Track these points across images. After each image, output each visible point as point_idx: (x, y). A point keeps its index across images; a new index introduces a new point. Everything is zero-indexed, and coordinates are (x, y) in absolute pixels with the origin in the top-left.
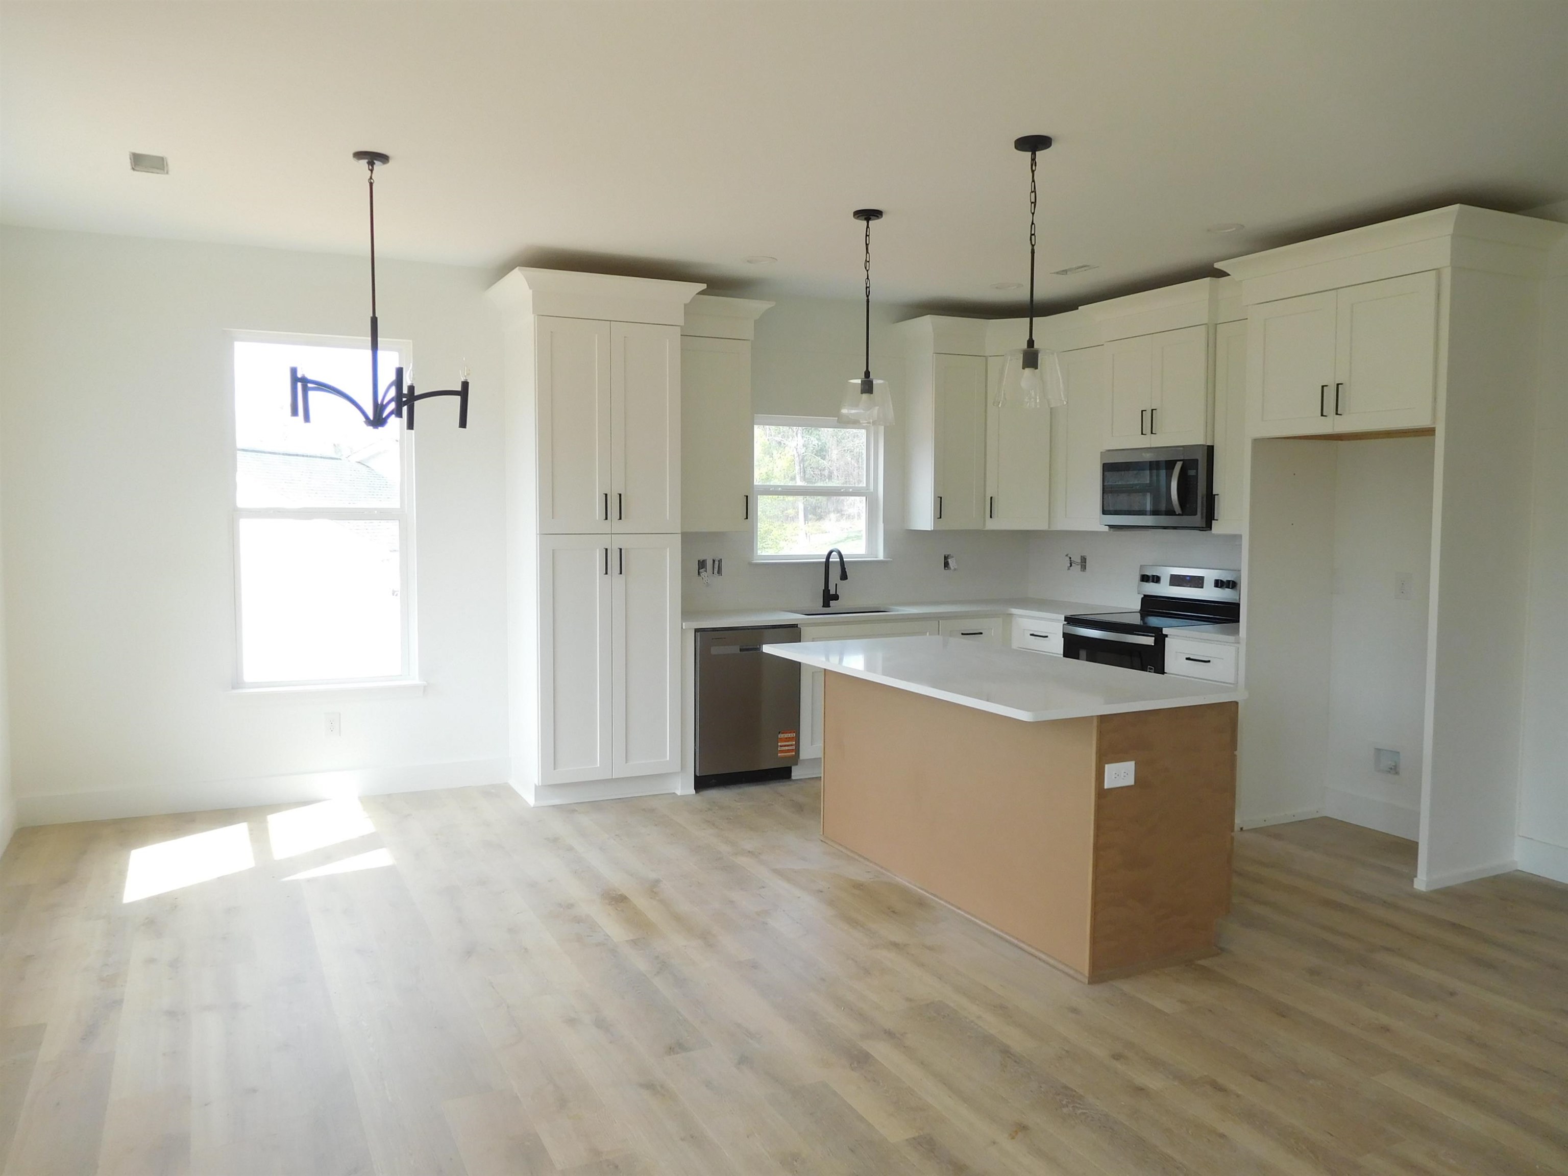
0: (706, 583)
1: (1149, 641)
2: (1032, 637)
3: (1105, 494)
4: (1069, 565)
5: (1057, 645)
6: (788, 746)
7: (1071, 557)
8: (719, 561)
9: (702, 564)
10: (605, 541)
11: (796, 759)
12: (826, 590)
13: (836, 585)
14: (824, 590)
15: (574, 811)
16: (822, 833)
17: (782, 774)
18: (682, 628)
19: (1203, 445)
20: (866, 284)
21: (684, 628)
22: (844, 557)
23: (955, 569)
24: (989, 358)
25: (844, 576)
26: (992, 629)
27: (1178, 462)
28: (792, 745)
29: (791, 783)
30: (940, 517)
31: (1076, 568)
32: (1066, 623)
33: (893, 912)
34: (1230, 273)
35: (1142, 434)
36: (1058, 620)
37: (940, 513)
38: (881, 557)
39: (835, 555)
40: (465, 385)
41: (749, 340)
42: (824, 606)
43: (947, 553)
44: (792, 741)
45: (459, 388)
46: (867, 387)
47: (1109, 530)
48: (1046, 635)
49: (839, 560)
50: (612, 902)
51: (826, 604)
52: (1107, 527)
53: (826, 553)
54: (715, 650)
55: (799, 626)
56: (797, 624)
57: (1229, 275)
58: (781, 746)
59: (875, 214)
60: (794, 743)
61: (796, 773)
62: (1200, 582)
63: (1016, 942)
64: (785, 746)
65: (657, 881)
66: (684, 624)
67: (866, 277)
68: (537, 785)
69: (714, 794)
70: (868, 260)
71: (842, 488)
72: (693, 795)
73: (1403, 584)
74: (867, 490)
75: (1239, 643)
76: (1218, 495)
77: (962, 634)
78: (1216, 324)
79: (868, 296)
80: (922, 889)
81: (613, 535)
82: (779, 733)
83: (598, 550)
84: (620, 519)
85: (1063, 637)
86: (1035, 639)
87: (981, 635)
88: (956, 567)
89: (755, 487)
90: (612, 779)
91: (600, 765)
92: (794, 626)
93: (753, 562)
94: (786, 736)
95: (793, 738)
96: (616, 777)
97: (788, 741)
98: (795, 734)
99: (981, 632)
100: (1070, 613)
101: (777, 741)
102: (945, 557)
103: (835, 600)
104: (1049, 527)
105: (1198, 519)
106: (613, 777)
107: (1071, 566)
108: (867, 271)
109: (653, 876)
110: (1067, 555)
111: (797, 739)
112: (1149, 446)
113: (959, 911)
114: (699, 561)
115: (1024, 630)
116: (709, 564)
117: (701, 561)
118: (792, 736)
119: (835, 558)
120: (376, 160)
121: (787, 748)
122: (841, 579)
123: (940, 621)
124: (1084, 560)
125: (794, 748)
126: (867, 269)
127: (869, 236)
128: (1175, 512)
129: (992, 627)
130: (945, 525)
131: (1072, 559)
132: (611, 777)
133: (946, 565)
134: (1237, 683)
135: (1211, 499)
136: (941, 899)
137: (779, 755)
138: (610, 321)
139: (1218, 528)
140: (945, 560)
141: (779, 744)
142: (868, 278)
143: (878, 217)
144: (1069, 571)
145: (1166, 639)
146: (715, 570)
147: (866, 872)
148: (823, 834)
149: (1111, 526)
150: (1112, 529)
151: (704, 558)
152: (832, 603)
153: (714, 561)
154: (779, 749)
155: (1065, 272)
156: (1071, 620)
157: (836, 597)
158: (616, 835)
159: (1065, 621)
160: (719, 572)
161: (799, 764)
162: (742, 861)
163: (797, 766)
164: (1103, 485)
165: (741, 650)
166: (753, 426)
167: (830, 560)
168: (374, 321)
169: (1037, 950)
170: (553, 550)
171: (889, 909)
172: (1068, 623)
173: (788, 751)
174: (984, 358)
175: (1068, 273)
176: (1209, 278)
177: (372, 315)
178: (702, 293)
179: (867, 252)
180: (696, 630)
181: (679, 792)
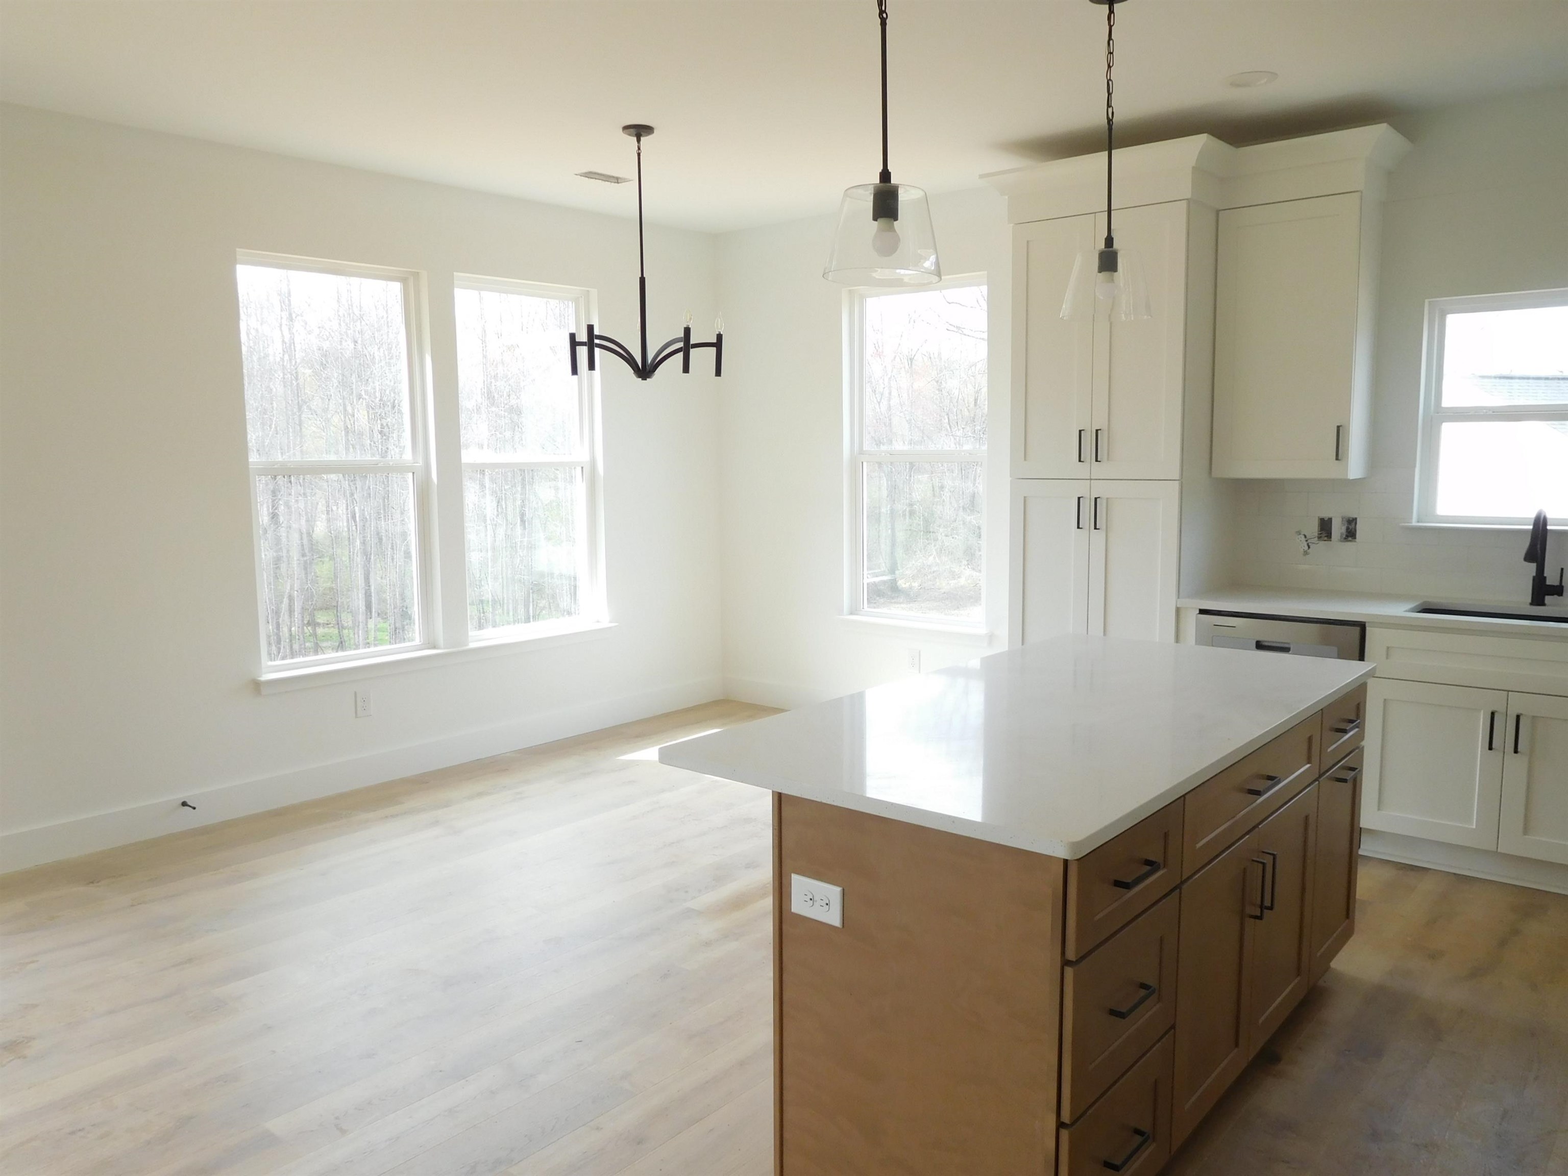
8: (1350, 521)
9: (1326, 525)
10: (1081, 489)
12: (1538, 578)
14: (1534, 578)
18: (1177, 605)
21: (1181, 606)
41: (1356, 191)
42: (1532, 603)
51: (1538, 598)
55: (1366, 625)
66: (1182, 600)
81: (1091, 481)
83: (1074, 498)
92: (1357, 625)
93: (1410, 524)
103: (1557, 596)
114: (1321, 519)
116: (1336, 525)
117: (1326, 519)
120: (643, 132)
138: (1096, 213)
146: (1343, 533)
151: (1329, 515)
152: (1548, 599)
153: (1343, 520)
157: (1558, 591)
160: (1353, 537)
168: (642, 281)
170: (1025, 497)
177: (640, 276)
180: (1200, 611)
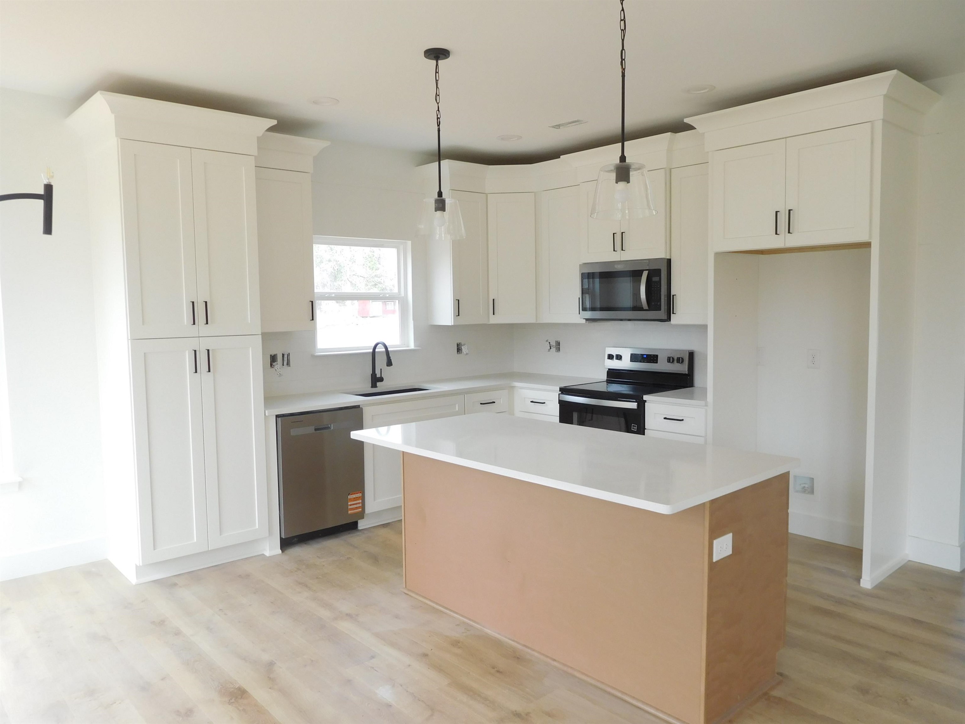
0: (279, 374)
1: (633, 405)
2: (532, 403)
3: (584, 295)
4: (549, 348)
5: (555, 409)
6: (356, 504)
7: (550, 342)
8: (287, 355)
9: (273, 359)
10: (194, 344)
11: (362, 515)
12: (374, 375)
13: (381, 369)
14: (372, 374)
15: (175, 585)
16: (404, 587)
17: (352, 526)
18: (265, 415)
19: (664, 258)
20: (437, 116)
21: (267, 415)
22: (388, 347)
23: (467, 354)
24: (488, 195)
25: (389, 363)
26: (501, 398)
27: (644, 271)
28: (359, 503)
29: (358, 533)
30: (459, 315)
31: (553, 349)
32: (560, 392)
33: (498, 671)
34: (696, 127)
35: (614, 251)
36: (554, 391)
37: (458, 313)
38: (412, 346)
39: (381, 346)
40: (49, 188)
41: (309, 173)
42: (372, 387)
43: (459, 342)
44: (358, 500)
45: (41, 191)
46: (440, 205)
47: (586, 322)
48: (544, 402)
49: (384, 350)
50: (231, 699)
51: (374, 384)
52: (585, 320)
53: (373, 345)
54: (294, 432)
55: (361, 406)
56: (359, 405)
57: (695, 129)
58: (351, 505)
59: (444, 53)
60: (361, 501)
61: (362, 524)
62: (655, 359)
63: (619, 695)
64: (354, 504)
65: (271, 664)
66: (267, 412)
67: (437, 109)
68: (138, 565)
69: (298, 551)
70: (438, 94)
71: (381, 294)
72: (280, 554)
73: (814, 357)
74: (399, 295)
75: (707, 406)
76: (675, 295)
77: (481, 404)
78: (671, 169)
79: (439, 125)
80: (513, 641)
81: (200, 338)
82: (349, 494)
83: (187, 351)
84: (207, 323)
85: (559, 403)
86: (535, 404)
87: (494, 404)
88: (467, 352)
89: (315, 293)
90: (208, 551)
91: (196, 540)
92: (357, 407)
93: (315, 354)
94: (354, 496)
95: (360, 497)
96: (212, 549)
97: (356, 500)
98: (361, 494)
99: (494, 401)
100: (563, 385)
101: (347, 501)
102: (457, 345)
103: (381, 382)
104: (536, 321)
105: (662, 314)
106: (209, 550)
107: (551, 348)
108: (438, 104)
109: (266, 657)
110: (547, 341)
111: (363, 498)
112: (620, 260)
113: (555, 664)
114: (271, 355)
115: (525, 398)
116: (279, 358)
117: (273, 355)
118: (359, 496)
119: (380, 349)
121: (355, 506)
122: (387, 366)
123: (465, 395)
124: (558, 344)
125: (361, 505)
126: (438, 101)
127: (438, 73)
128: (643, 308)
129: (501, 397)
130: (463, 321)
131: (551, 344)
132: (207, 550)
133: (459, 350)
134: (706, 436)
135: (670, 298)
136: (534, 650)
137: (349, 512)
138: (191, 148)
139: (675, 319)
140: (457, 346)
141: (349, 503)
142: (438, 110)
143: (446, 56)
144: (549, 352)
145: (646, 403)
146: (284, 362)
147: (456, 625)
148: (406, 587)
149: (587, 320)
150: (587, 321)
151: (275, 353)
152: (378, 384)
153: (283, 355)
154: (349, 508)
155: (558, 126)
156: (564, 391)
157: (381, 379)
158: (220, 610)
159: (560, 391)
160: (288, 364)
161: (365, 518)
162: (345, 626)
163: (363, 519)
164: (582, 289)
165: (316, 430)
166: (313, 245)
167: (377, 350)
169: (644, 703)
170: (145, 353)
171: (493, 668)
172: (561, 393)
173: (357, 508)
174: (485, 195)
175: (561, 127)
176: (670, 133)
178: (272, 129)
179: (437, 87)
180: (277, 416)
181: (267, 553)
